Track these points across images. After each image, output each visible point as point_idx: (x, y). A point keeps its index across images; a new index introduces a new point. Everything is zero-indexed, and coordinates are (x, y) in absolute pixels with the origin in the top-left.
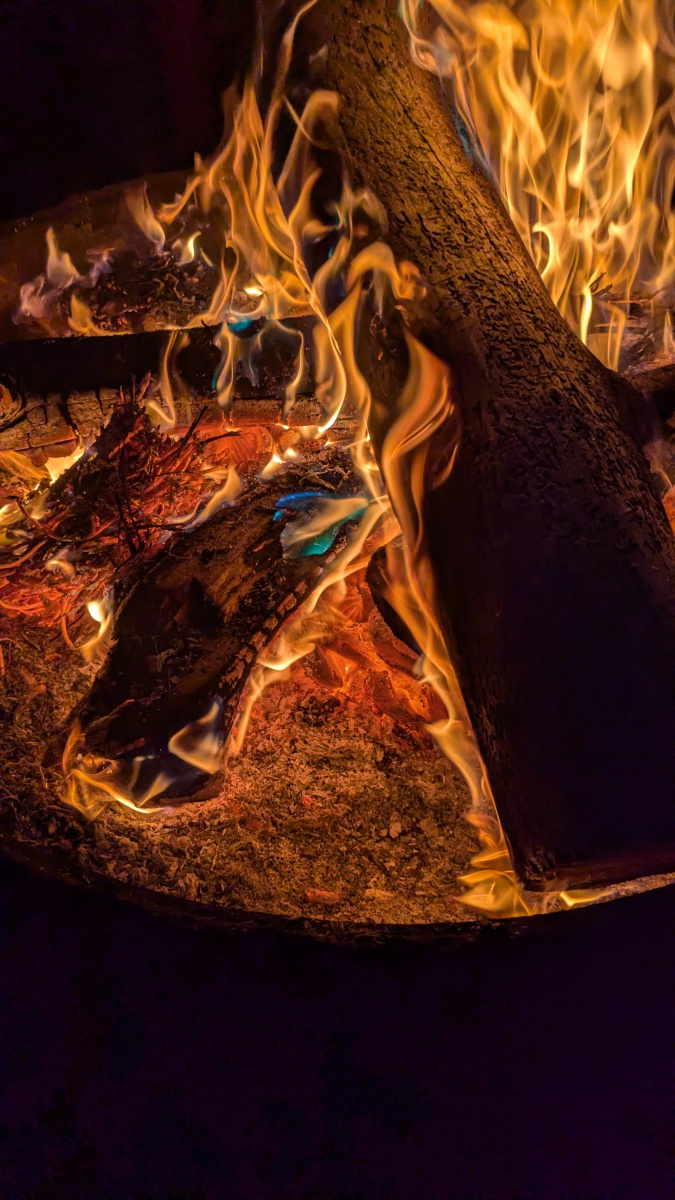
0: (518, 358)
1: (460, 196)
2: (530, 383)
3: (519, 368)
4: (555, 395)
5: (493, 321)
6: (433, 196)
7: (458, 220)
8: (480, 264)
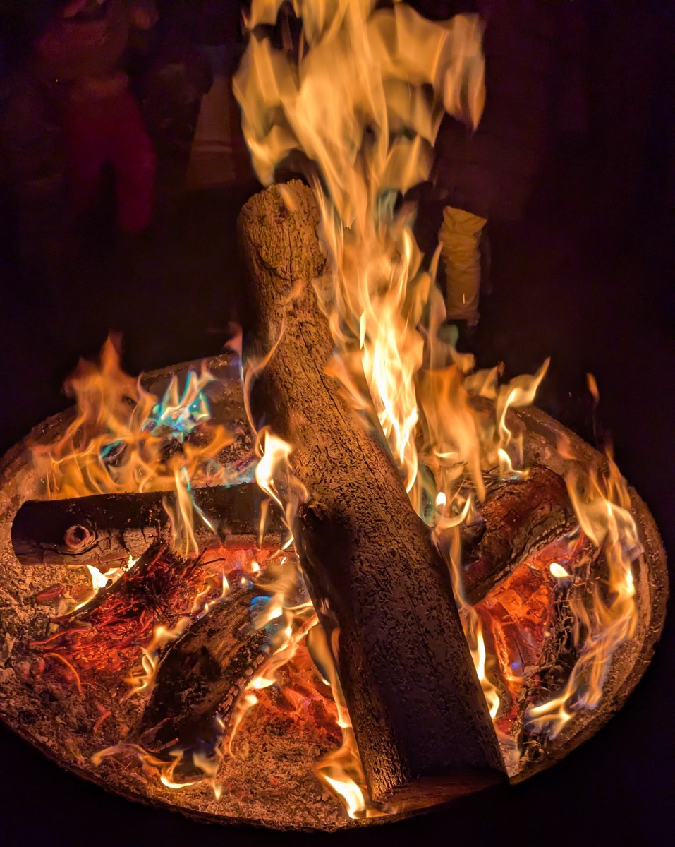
0: (375, 531)
1: (350, 435)
2: (380, 545)
3: (375, 537)
4: (393, 553)
5: (362, 511)
6: (334, 436)
7: (347, 450)
8: (358, 477)
